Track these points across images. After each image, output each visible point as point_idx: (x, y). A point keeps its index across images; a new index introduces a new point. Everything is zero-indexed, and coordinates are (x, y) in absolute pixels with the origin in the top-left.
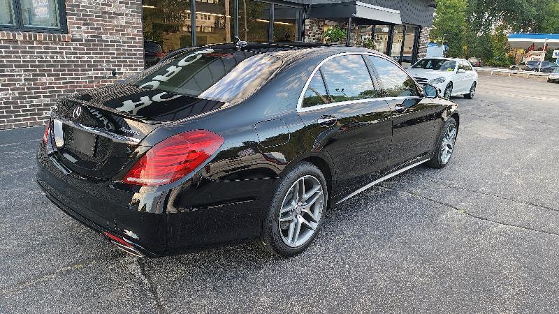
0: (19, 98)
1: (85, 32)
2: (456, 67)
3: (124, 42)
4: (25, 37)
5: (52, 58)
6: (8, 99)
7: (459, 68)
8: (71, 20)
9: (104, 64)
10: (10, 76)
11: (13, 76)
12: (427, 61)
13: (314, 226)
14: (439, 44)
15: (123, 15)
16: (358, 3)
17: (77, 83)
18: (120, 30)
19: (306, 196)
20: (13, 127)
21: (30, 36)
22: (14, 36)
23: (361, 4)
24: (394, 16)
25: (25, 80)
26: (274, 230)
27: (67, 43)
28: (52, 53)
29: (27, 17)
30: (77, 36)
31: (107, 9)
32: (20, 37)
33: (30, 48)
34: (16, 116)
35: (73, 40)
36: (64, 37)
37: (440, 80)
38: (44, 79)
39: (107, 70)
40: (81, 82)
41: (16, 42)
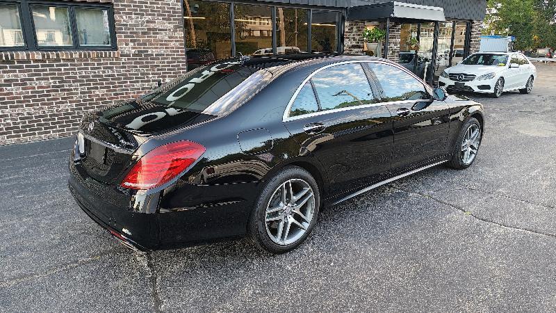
0: (76, 109)
1: (133, 48)
2: (509, 61)
3: (167, 55)
4: (80, 55)
5: (104, 72)
6: (67, 110)
7: (512, 62)
8: (120, 37)
9: (151, 76)
10: (68, 90)
11: (71, 90)
12: (479, 56)
13: (306, 225)
14: (504, 35)
15: (166, 30)
16: (395, 3)
17: (126, 93)
18: (164, 44)
19: (295, 198)
20: (72, 134)
21: (85, 55)
22: (71, 55)
23: (400, 4)
24: (437, 13)
25: (81, 93)
26: (261, 229)
27: (117, 59)
28: (104, 68)
29: (83, 38)
30: (126, 52)
31: (152, 25)
32: (76, 55)
33: (85, 64)
34: (73, 125)
35: (121, 56)
36: (114, 53)
37: (489, 76)
38: (97, 92)
39: (153, 81)
40: (130, 93)
41: (73, 60)
